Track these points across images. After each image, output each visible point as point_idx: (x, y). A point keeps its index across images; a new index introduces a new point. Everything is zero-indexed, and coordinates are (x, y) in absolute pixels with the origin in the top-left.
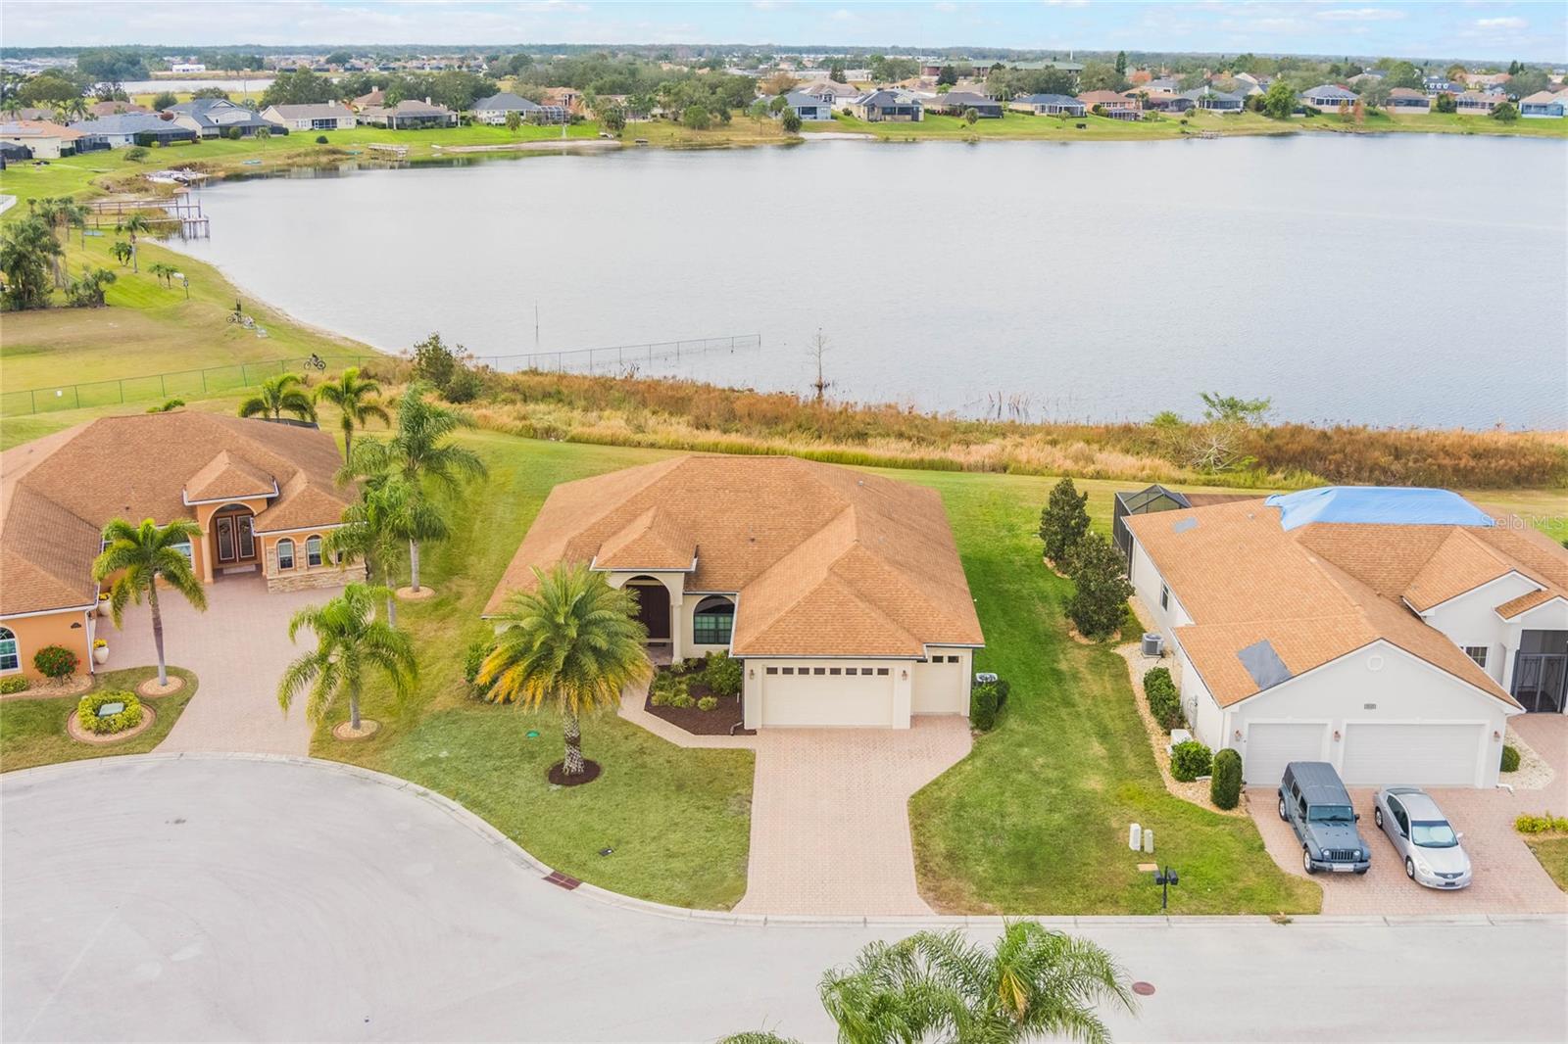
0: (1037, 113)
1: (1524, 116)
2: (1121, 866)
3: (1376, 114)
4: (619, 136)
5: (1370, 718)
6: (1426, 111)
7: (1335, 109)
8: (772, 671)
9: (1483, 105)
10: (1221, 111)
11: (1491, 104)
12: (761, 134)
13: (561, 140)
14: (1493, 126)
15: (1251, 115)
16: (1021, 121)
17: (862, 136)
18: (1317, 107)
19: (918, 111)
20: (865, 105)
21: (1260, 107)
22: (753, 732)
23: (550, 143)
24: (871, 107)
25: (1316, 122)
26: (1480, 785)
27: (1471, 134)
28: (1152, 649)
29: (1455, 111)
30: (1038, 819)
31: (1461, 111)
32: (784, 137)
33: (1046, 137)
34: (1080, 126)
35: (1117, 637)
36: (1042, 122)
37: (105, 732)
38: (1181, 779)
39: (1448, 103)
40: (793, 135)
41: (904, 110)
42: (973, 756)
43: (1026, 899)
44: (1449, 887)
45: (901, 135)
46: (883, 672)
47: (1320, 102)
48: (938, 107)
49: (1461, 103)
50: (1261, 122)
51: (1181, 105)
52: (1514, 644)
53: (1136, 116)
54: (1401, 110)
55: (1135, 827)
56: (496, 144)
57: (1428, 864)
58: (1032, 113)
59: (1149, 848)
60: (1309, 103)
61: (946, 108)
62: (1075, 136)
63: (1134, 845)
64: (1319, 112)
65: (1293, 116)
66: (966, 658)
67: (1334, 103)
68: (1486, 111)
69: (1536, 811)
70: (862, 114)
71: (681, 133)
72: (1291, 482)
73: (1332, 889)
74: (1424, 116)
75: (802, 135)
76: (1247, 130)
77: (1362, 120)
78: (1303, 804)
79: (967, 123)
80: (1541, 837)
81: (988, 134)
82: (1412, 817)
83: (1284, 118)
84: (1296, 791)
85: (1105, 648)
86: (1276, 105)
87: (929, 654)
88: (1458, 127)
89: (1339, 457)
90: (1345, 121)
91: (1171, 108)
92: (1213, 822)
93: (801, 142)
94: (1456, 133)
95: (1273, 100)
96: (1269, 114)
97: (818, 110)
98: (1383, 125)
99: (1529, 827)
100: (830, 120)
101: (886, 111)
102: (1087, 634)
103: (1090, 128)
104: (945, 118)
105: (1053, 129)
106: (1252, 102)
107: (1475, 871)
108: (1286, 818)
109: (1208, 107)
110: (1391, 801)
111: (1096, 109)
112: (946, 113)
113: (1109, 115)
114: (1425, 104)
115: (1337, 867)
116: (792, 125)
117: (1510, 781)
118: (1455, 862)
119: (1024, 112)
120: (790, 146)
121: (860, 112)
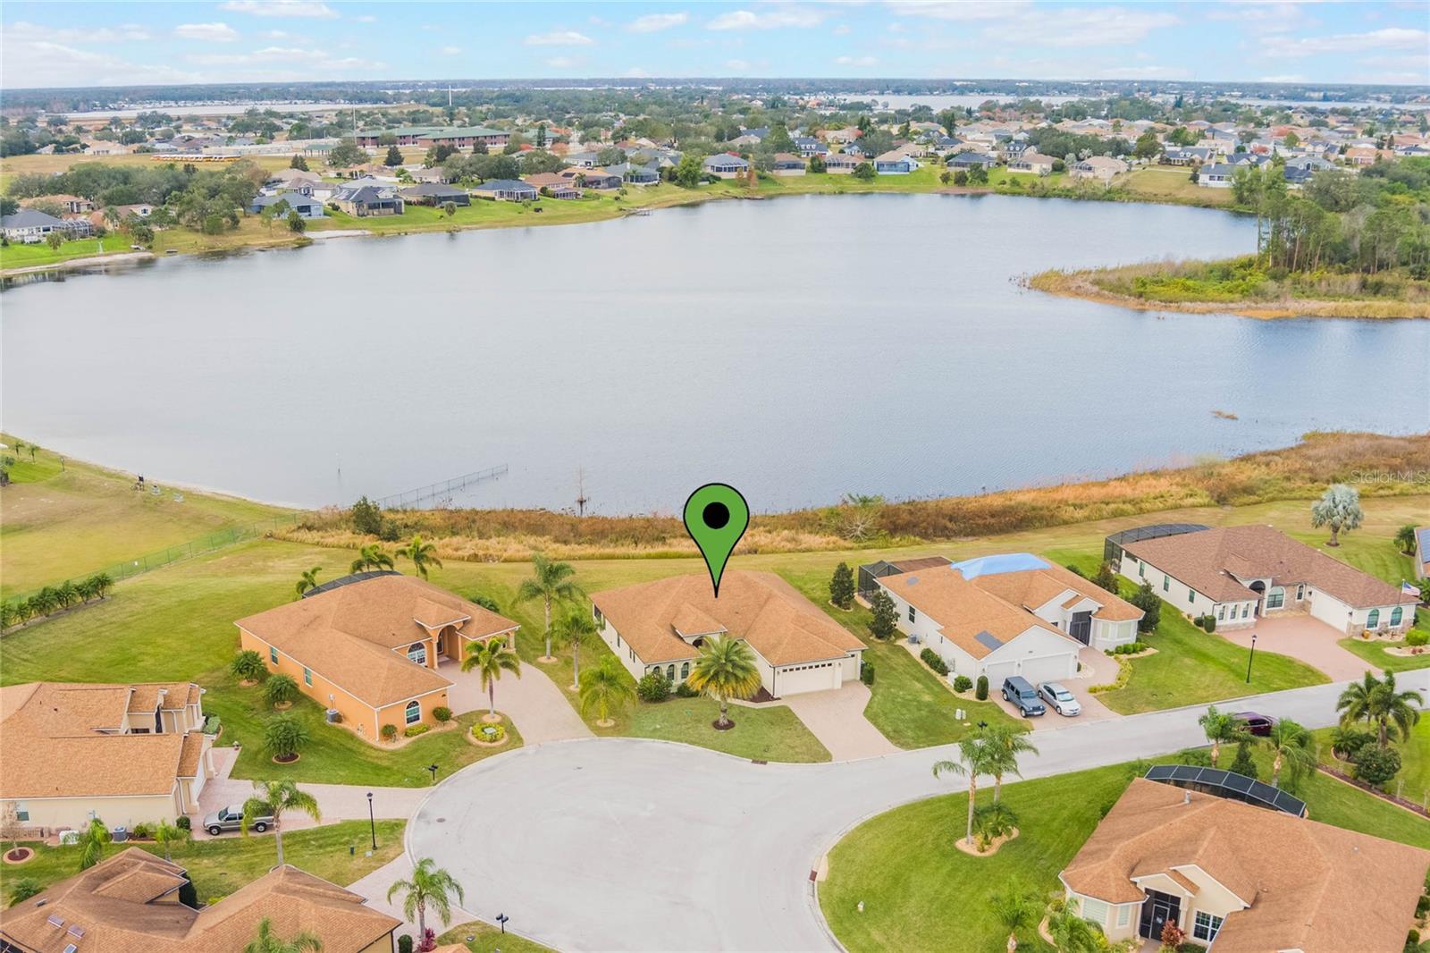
0: (497, 198)
1: (879, 173)
2: (957, 725)
3: (764, 178)
4: (150, 247)
5: (1031, 657)
6: (803, 172)
7: (733, 175)
8: (785, 671)
9: (847, 165)
10: (644, 184)
11: (854, 164)
12: (271, 236)
13: (99, 256)
14: (857, 185)
15: (667, 186)
16: (486, 208)
17: (359, 232)
18: (716, 174)
19: (400, 204)
20: (353, 201)
21: (672, 177)
22: (779, 699)
23: (89, 259)
24: (359, 203)
25: (719, 189)
26: (1070, 678)
27: (841, 193)
28: (914, 640)
29: (825, 171)
30: (917, 714)
31: (830, 171)
32: (291, 238)
33: (513, 223)
34: (537, 210)
35: (893, 637)
36: (503, 208)
37: (494, 741)
38: (960, 692)
39: (820, 165)
40: (299, 235)
41: (386, 205)
42: (874, 694)
43: (932, 741)
44: (1074, 715)
45: (391, 229)
46: (830, 665)
47: (719, 170)
48: (413, 199)
49: (830, 165)
50: (675, 192)
51: (613, 182)
52: (1070, 619)
53: (577, 195)
54: (785, 173)
55: (959, 710)
56: (44, 264)
57: (1066, 708)
58: (493, 199)
59: (964, 718)
60: (709, 170)
61: (421, 199)
62: (536, 221)
63: (958, 717)
64: (719, 179)
65: (700, 184)
66: (859, 654)
67: (730, 170)
68: (850, 171)
69: (1095, 684)
70: (351, 210)
71: (203, 241)
72: (904, 542)
73: (1034, 722)
74: (801, 178)
75: (308, 234)
76: (667, 201)
77: (755, 185)
78: (1018, 693)
79: (446, 214)
80: (1098, 694)
81: (467, 224)
82: (1056, 692)
83: (694, 186)
84: (1013, 688)
85: (892, 643)
86: (686, 177)
87: (850, 654)
88: (829, 187)
89: (925, 524)
90: (742, 186)
91: (602, 185)
92: (981, 705)
93: (310, 242)
94: (830, 194)
95: (684, 172)
96: (681, 184)
97: (312, 208)
98: (771, 189)
99: (1093, 691)
100: (322, 217)
101: (373, 207)
102: (879, 638)
103: (546, 212)
104: (422, 208)
105: (516, 214)
106: (665, 174)
107: (1082, 707)
108: (1008, 700)
109: (632, 181)
110: (1045, 687)
111: (544, 191)
112: (421, 204)
113: (555, 196)
114: (802, 167)
115: (1036, 713)
116: (297, 226)
117: (1080, 675)
118: (1074, 705)
119: (485, 198)
120: (301, 246)
121: (349, 208)
